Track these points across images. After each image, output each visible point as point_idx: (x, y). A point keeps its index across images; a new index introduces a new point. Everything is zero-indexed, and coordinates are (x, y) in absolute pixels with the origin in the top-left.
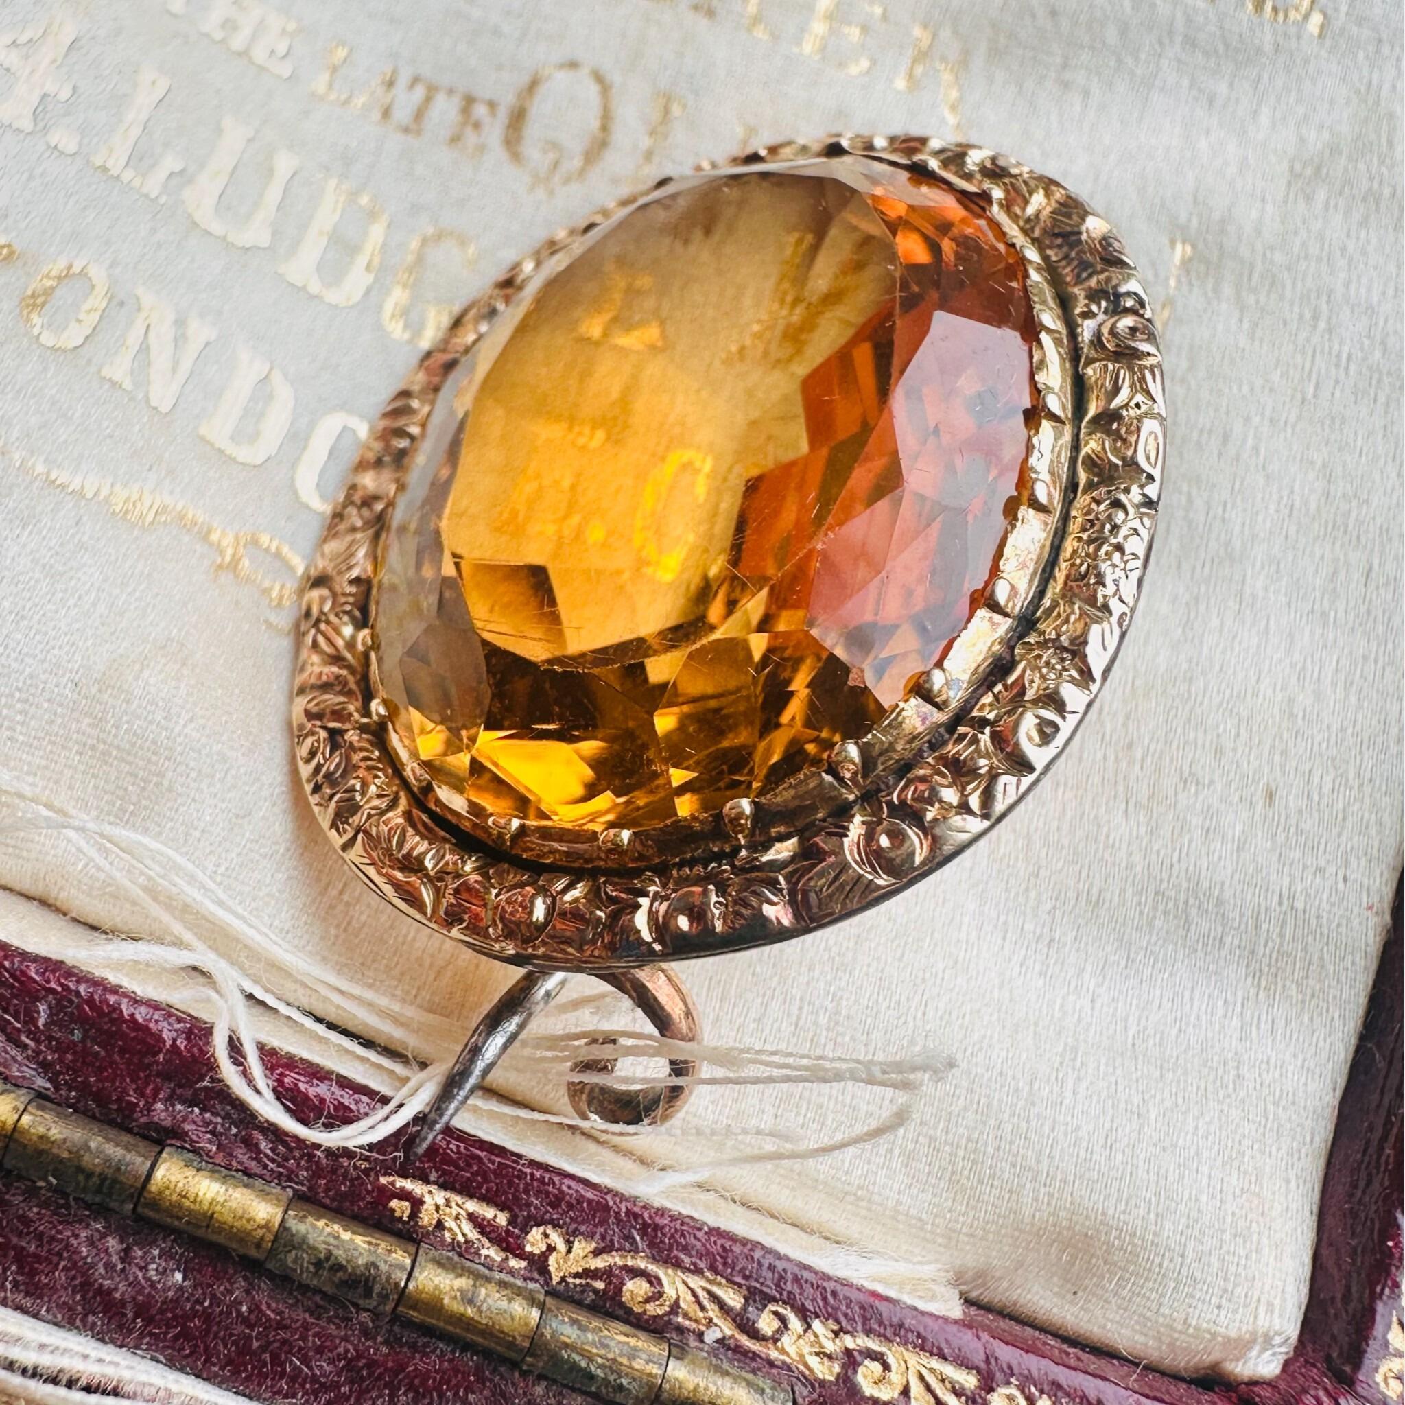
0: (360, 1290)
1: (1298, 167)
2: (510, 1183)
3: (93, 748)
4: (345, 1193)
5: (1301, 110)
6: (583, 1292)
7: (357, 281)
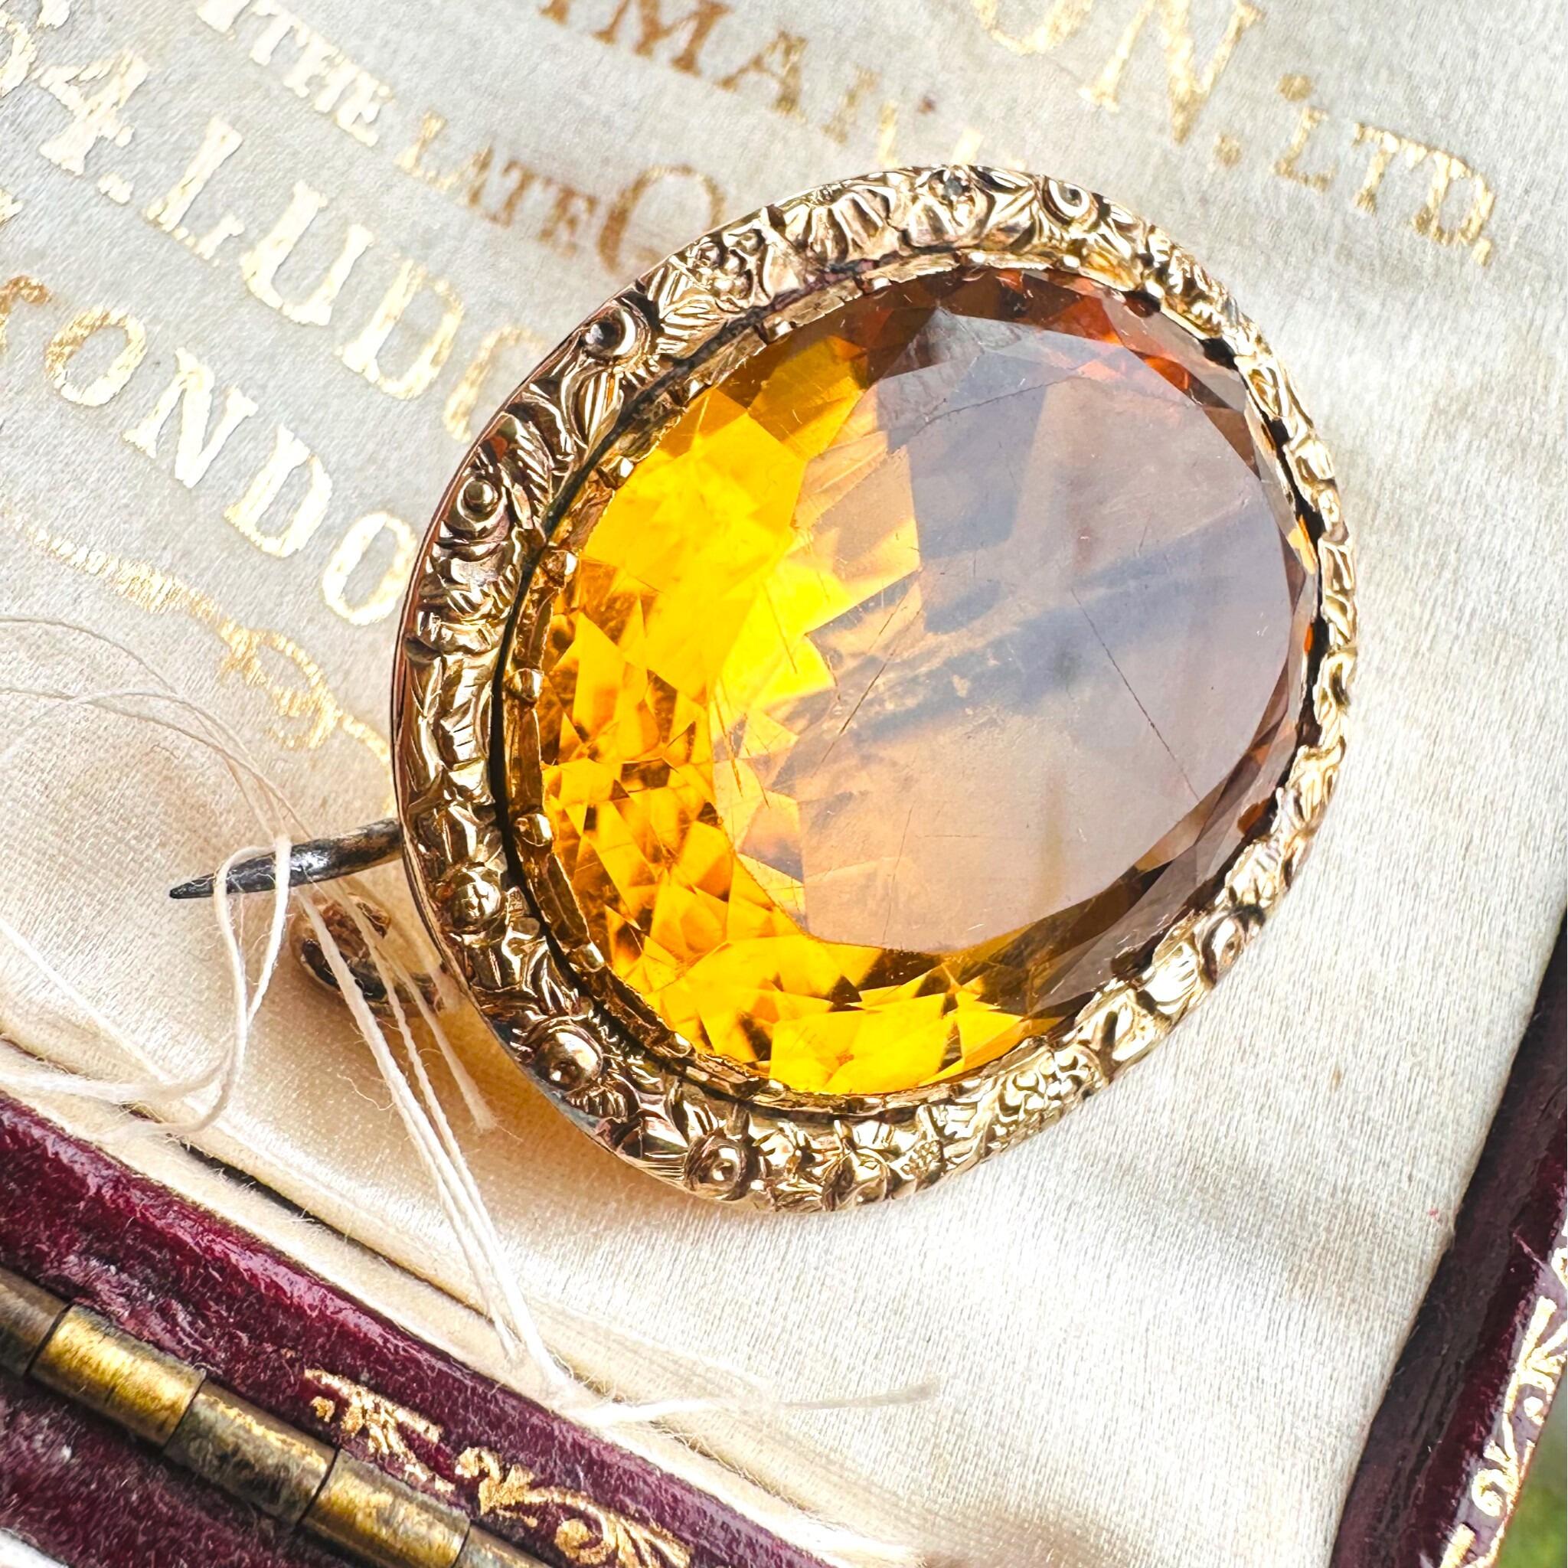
0: (266, 1493)
1: (1443, 403)
2: (449, 1395)
3: (52, 857)
4: (265, 1383)
5: (1454, 341)
6: (512, 1527)
7: (421, 372)
